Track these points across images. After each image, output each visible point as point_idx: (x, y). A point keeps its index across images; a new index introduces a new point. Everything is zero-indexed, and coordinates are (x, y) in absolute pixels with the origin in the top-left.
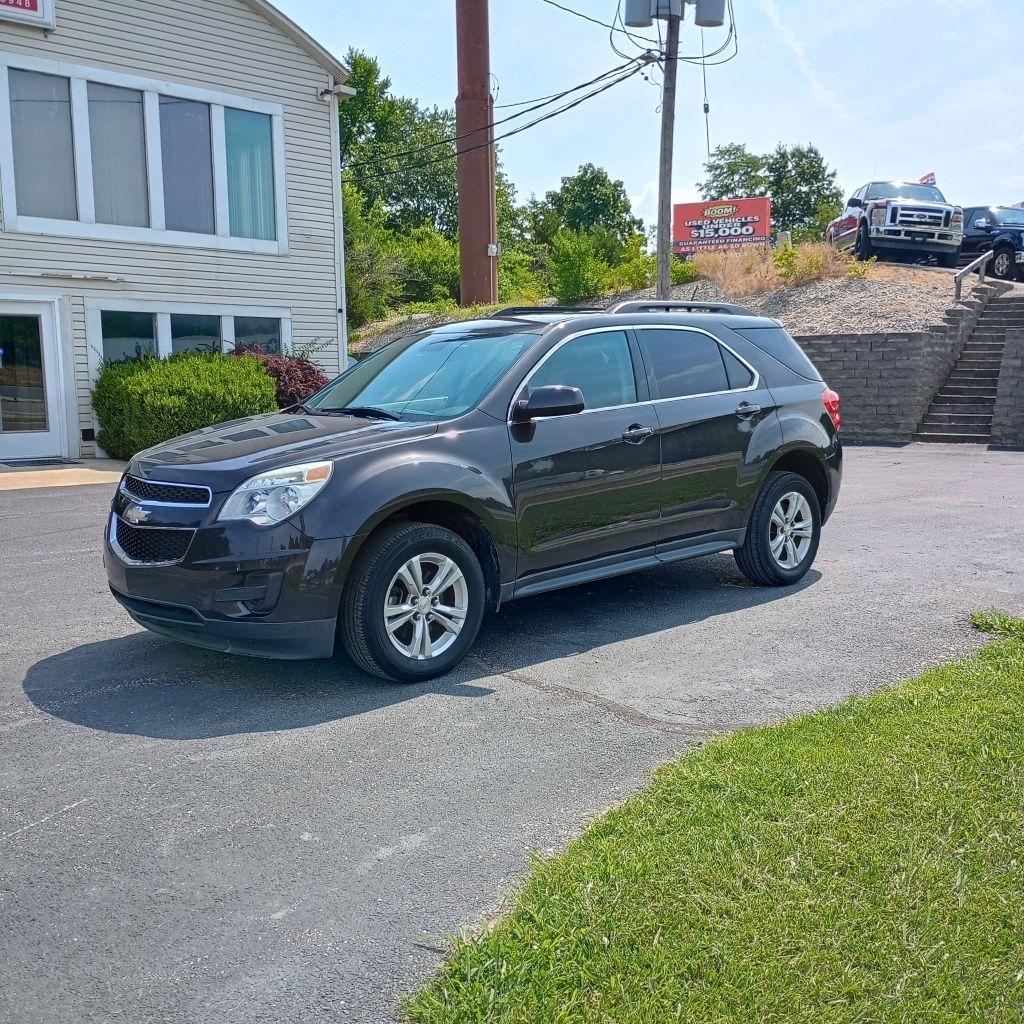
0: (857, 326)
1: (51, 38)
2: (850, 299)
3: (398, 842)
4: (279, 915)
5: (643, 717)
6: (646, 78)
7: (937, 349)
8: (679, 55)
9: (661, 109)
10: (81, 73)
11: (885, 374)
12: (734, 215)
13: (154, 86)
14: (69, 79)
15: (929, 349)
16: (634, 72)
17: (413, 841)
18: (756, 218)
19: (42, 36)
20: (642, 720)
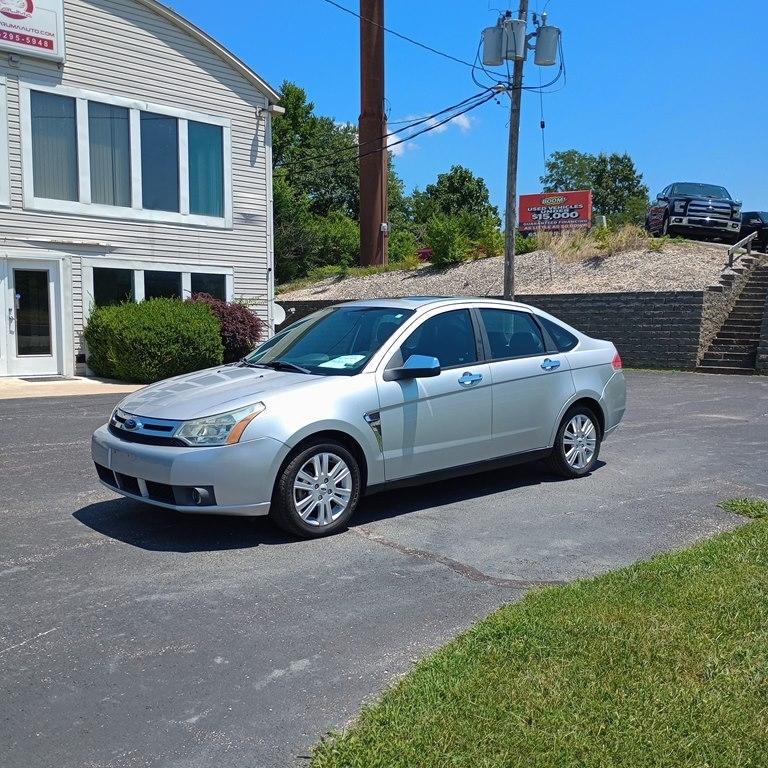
0: (652, 286)
1: (62, 69)
2: (650, 266)
3: (289, 665)
4: (194, 720)
5: (481, 574)
6: (498, 103)
7: (715, 304)
8: (523, 86)
9: (509, 126)
10: (83, 95)
12: (564, 203)
13: (136, 104)
14: (75, 99)
15: (708, 304)
16: (489, 98)
17: (299, 666)
18: (581, 206)
19: (56, 68)
20: (480, 577)
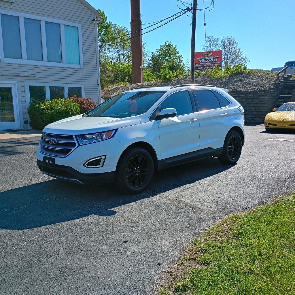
0: (248, 88)
1: (13, 5)
3: (132, 249)
4: (99, 273)
6: (187, 15)
7: (272, 95)
8: (197, 9)
9: (192, 25)
10: (22, 15)
11: (257, 102)
12: (211, 56)
13: (44, 19)
14: (19, 17)
15: (270, 95)
16: (184, 14)
17: (136, 249)
18: (218, 57)
19: (10, 4)
20: (199, 209)
